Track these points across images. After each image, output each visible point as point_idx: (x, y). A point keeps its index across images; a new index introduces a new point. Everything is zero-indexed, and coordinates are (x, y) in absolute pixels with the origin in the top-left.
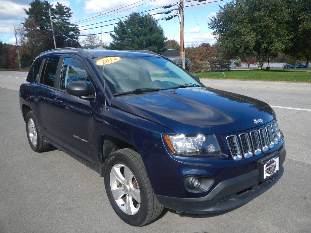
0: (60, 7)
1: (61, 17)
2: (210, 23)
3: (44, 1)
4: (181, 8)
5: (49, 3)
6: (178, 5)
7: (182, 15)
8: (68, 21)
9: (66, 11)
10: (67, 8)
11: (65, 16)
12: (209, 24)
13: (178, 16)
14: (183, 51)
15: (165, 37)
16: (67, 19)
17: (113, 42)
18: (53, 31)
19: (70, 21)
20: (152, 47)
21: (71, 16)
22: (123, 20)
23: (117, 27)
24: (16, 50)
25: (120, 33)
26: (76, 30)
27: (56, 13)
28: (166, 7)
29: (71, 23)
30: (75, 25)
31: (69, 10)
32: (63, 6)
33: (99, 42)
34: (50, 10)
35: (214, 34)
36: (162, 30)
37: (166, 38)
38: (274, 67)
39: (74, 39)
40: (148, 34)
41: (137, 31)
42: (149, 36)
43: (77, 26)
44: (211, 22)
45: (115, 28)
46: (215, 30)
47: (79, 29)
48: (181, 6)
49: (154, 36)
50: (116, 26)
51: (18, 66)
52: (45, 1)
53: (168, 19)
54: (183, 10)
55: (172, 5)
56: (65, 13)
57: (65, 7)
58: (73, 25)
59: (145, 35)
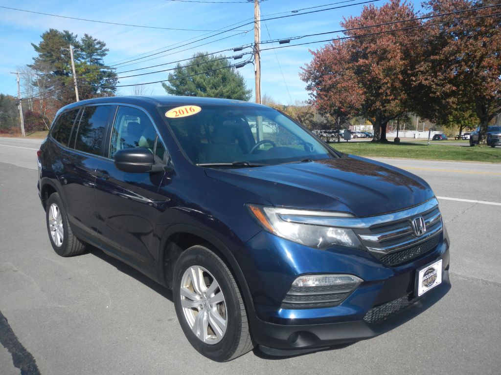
0: (88, 41)
1: (91, 56)
2: (302, 73)
4: (256, 52)
5: (70, 33)
6: (253, 47)
7: (258, 61)
8: (101, 62)
9: (97, 46)
10: (99, 43)
11: (96, 55)
12: (300, 74)
13: (252, 62)
15: (248, 88)
16: (100, 59)
18: (75, 77)
19: (104, 62)
21: (104, 55)
22: (183, 64)
23: (173, 74)
24: (18, 105)
25: (178, 83)
26: (112, 75)
27: (82, 50)
28: (236, 50)
29: (105, 65)
31: (103, 45)
32: (94, 39)
35: (309, 88)
36: (242, 79)
37: (249, 92)
39: (109, 90)
40: (219, 86)
41: (202, 80)
42: (220, 89)
43: (113, 70)
44: (304, 71)
45: (171, 76)
46: (309, 83)
47: (118, 76)
48: (256, 49)
49: (228, 87)
50: (172, 72)
51: (20, 130)
52: (64, 31)
53: (239, 66)
54: (259, 54)
55: (244, 47)
56: (97, 49)
57: (96, 41)
58: (108, 69)
59: (215, 86)
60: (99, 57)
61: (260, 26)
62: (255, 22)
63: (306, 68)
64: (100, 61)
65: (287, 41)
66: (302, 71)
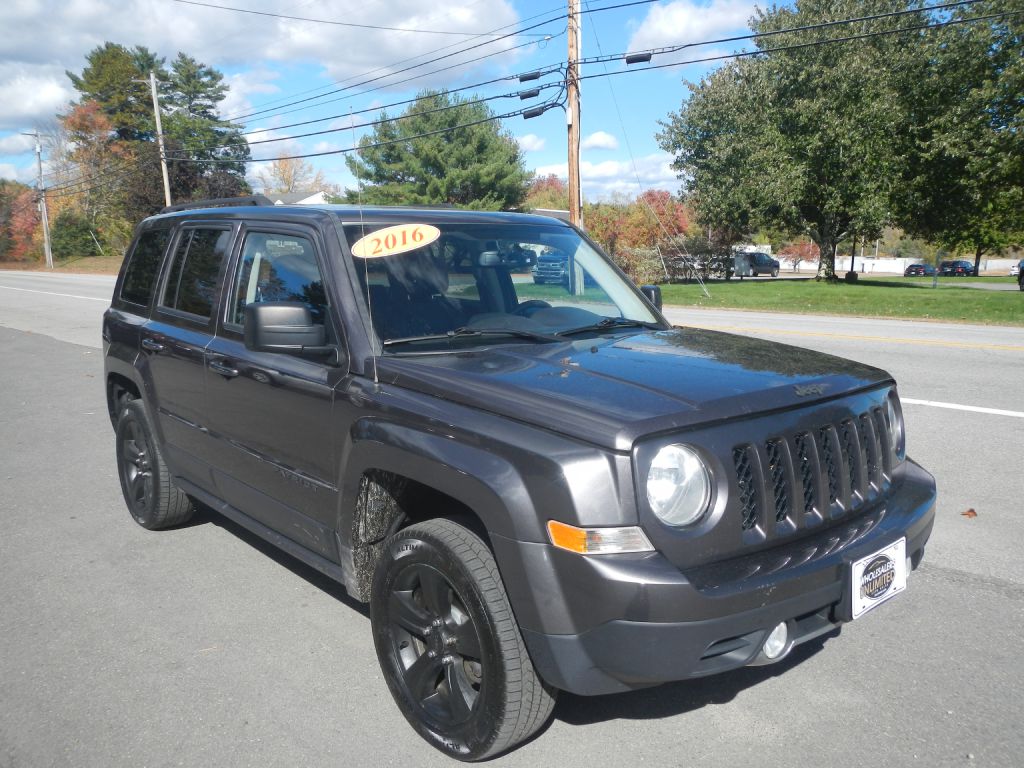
0: (186, 66)
1: (191, 99)
2: (661, 134)
3: (134, 48)
4: (571, 82)
5: (151, 52)
6: (564, 71)
7: (574, 103)
8: (213, 112)
9: (205, 80)
10: (209, 73)
11: (203, 97)
12: (658, 137)
13: (561, 105)
14: (577, 216)
15: (527, 168)
16: (211, 107)
18: (161, 142)
19: (219, 112)
20: (484, 200)
21: (221, 98)
23: (371, 135)
24: (37, 201)
25: (379, 154)
26: (236, 141)
27: (175, 86)
28: (524, 79)
29: (222, 119)
30: (235, 126)
31: (215, 76)
32: (198, 64)
33: (313, 180)
34: (152, 76)
35: (678, 164)
36: (516, 147)
37: (530, 175)
38: (876, 269)
39: (232, 172)
40: (470, 162)
42: (472, 168)
43: (239, 130)
45: (366, 139)
46: (679, 153)
47: (249, 141)
48: (572, 76)
49: (490, 166)
50: (370, 131)
51: (43, 254)
52: (138, 48)
53: (529, 115)
54: (577, 87)
55: (542, 71)
56: (204, 85)
57: (204, 69)
58: (228, 126)
59: (462, 163)
60: (209, 103)
61: (579, 24)
62: (569, 16)
63: (670, 121)
64: (212, 110)
65: (645, 58)
66: (660, 130)
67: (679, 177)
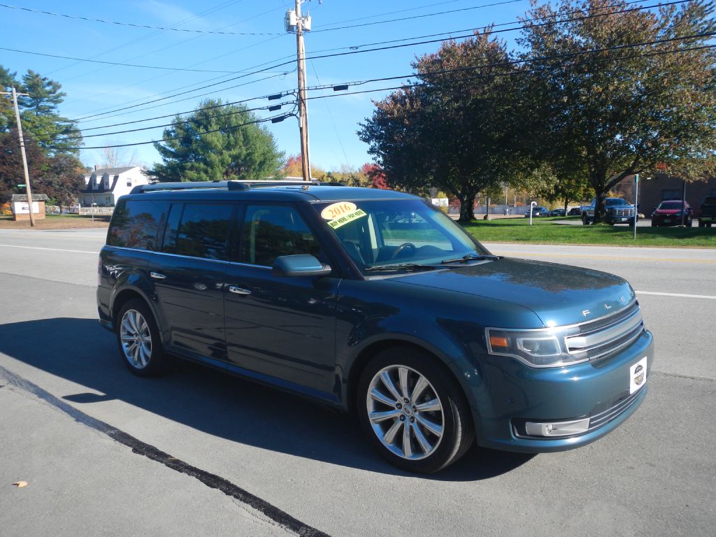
0: (34, 80)
1: (38, 102)
2: (361, 132)
4: (300, 101)
5: (5, 69)
6: (296, 94)
7: (303, 114)
8: (54, 111)
9: (48, 88)
10: (50, 84)
11: (47, 101)
12: (359, 133)
13: (295, 115)
15: (279, 150)
16: (52, 108)
17: (165, 160)
18: (21, 135)
19: (59, 112)
21: (60, 102)
22: (184, 117)
23: (170, 129)
25: (178, 142)
26: (73, 132)
28: (271, 98)
29: (62, 116)
30: (71, 121)
31: (57, 87)
32: (43, 78)
35: (372, 151)
36: (271, 136)
37: (281, 155)
39: (70, 153)
41: (215, 139)
43: (75, 124)
44: (364, 128)
45: (167, 133)
46: (372, 143)
48: (301, 98)
53: (275, 121)
54: (304, 104)
55: (283, 94)
56: (48, 93)
57: (46, 81)
58: (65, 121)
60: (52, 105)
61: (305, 66)
62: (298, 60)
63: (366, 123)
65: (345, 87)
66: (361, 129)
67: (374, 159)
